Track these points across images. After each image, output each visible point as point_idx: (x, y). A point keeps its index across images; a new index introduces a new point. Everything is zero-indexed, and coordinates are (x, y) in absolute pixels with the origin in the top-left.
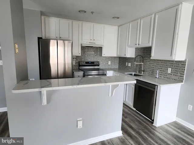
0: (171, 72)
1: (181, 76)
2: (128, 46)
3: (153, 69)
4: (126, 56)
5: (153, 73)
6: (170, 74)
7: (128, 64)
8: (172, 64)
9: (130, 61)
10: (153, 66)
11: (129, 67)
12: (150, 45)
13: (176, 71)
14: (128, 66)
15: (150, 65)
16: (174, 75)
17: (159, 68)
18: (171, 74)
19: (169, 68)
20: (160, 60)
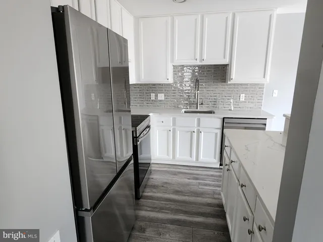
0: (245, 99)
1: (258, 102)
3: (214, 99)
5: (214, 104)
6: (243, 101)
7: (156, 96)
8: (246, 88)
9: (160, 90)
10: (214, 94)
11: (160, 101)
12: (227, 62)
13: (252, 97)
14: (156, 100)
15: (208, 93)
16: (249, 102)
17: (225, 96)
18: (245, 102)
19: (242, 93)
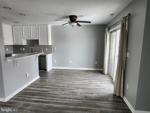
1: (51, 51)
2: (23, 38)
3: (39, 50)
4: (23, 44)
6: (47, 51)
7: (22, 49)
9: (23, 47)
10: (39, 48)
11: (24, 50)
12: (38, 39)
13: (49, 49)
14: (22, 50)
15: (37, 48)
17: (42, 49)
19: (46, 48)
20: (42, 46)
